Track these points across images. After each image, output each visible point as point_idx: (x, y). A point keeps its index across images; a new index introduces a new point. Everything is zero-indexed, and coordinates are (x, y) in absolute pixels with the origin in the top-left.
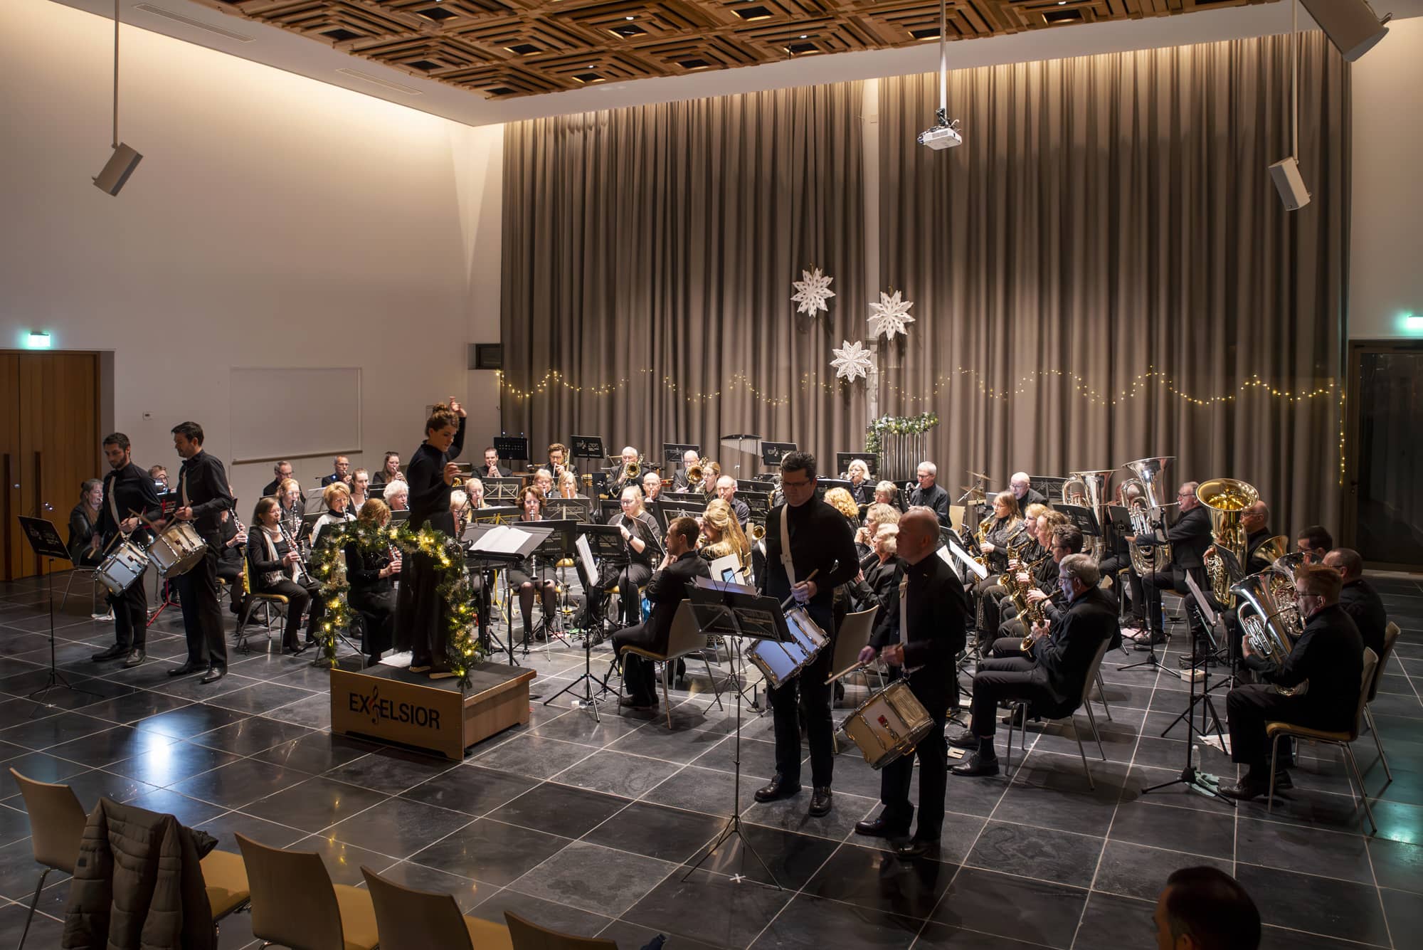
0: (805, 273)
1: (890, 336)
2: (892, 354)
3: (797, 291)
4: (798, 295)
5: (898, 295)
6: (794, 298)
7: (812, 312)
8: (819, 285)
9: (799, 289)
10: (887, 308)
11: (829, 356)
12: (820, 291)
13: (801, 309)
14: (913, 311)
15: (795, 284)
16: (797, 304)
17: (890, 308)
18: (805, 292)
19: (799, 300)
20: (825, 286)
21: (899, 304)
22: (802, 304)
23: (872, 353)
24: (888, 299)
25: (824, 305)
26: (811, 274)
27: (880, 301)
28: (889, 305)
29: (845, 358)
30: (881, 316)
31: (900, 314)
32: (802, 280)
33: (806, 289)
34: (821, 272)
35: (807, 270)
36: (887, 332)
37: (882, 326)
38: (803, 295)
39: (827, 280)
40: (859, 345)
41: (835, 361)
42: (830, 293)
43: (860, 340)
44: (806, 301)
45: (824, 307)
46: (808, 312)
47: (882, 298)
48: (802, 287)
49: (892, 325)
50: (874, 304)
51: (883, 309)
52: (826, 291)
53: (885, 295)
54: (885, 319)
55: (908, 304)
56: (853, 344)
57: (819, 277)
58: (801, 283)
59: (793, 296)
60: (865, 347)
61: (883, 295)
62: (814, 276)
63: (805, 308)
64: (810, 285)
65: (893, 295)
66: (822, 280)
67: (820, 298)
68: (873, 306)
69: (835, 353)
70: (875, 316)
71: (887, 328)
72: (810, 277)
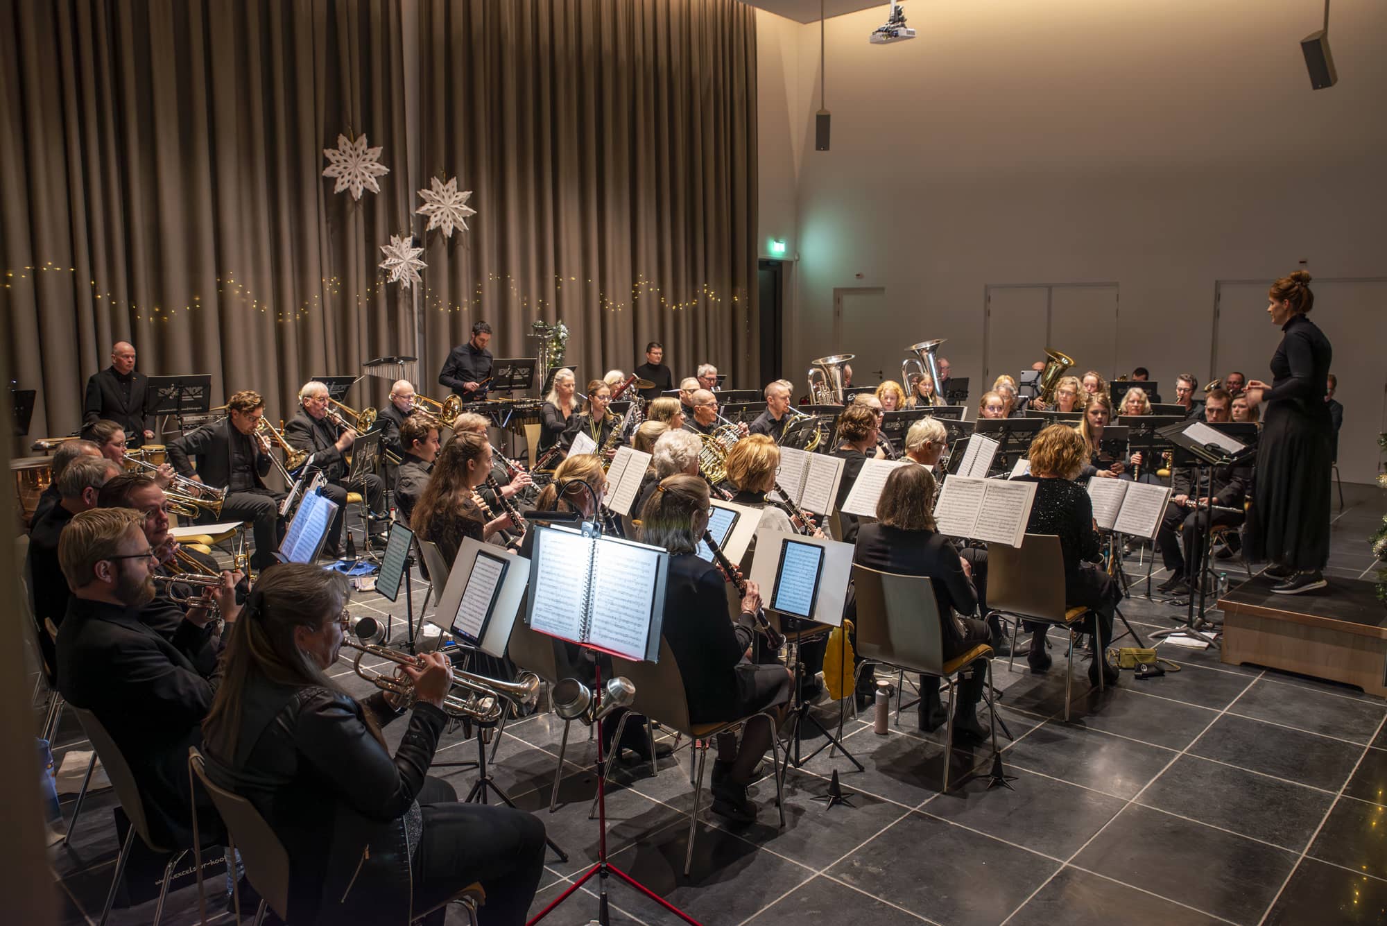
0: (342, 139)
1: (448, 232)
2: (443, 254)
3: (327, 163)
4: (332, 167)
5: (453, 182)
6: (328, 172)
7: (358, 194)
8: (368, 157)
9: (333, 159)
10: (443, 197)
11: (373, 256)
12: (369, 165)
13: (339, 188)
14: (473, 202)
15: (329, 153)
16: (333, 181)
17: (446, 197)
18: (343, 164)
19: (335, 174)
20: (375, 159)
21: (456, 194)
22: (339, 181)
23: (424, 252)
24: (441, 186)
25: (377, 186)
26: (349, 140)
27: (430, 188)
28: (445, 194)
29: (398, 257)
30: (435, 206)
31: (458, 206)
32: (336, 147)
33: (346, 161)
34: (363, 139)
35: (344, 135)
36: (444, 226)
37: (437, 218)
38: (341, 169)
39: (377, 151)
40: (408, 241)
41: (387, 262)
42: (384, 170)
43: (409, 236)
44: (347, 178)
45: (376, 188)
46: (350, 192)
47: (432, 183)
48: (338, 157)
49: (450, 219)
50: (426, 191)
51: (438, 198)
52: (377, 166)
53: (438, 181)
54: (441, 211)
55: (466, 195)
56: (402, 240)
57: (365, 146)
58: (336, 152)
59: (324, 169)
60: (416, 244)
61: (435, 182)
62: (356, 144)
63: (346, 186)
64: (351, 156)
65: (447, 182)
66: (371, 151)
67: (367, 174)
68: (424, 193)
69: (384, 250)
70: (427, 206)
71: (445, 222)
72: (349, 144)
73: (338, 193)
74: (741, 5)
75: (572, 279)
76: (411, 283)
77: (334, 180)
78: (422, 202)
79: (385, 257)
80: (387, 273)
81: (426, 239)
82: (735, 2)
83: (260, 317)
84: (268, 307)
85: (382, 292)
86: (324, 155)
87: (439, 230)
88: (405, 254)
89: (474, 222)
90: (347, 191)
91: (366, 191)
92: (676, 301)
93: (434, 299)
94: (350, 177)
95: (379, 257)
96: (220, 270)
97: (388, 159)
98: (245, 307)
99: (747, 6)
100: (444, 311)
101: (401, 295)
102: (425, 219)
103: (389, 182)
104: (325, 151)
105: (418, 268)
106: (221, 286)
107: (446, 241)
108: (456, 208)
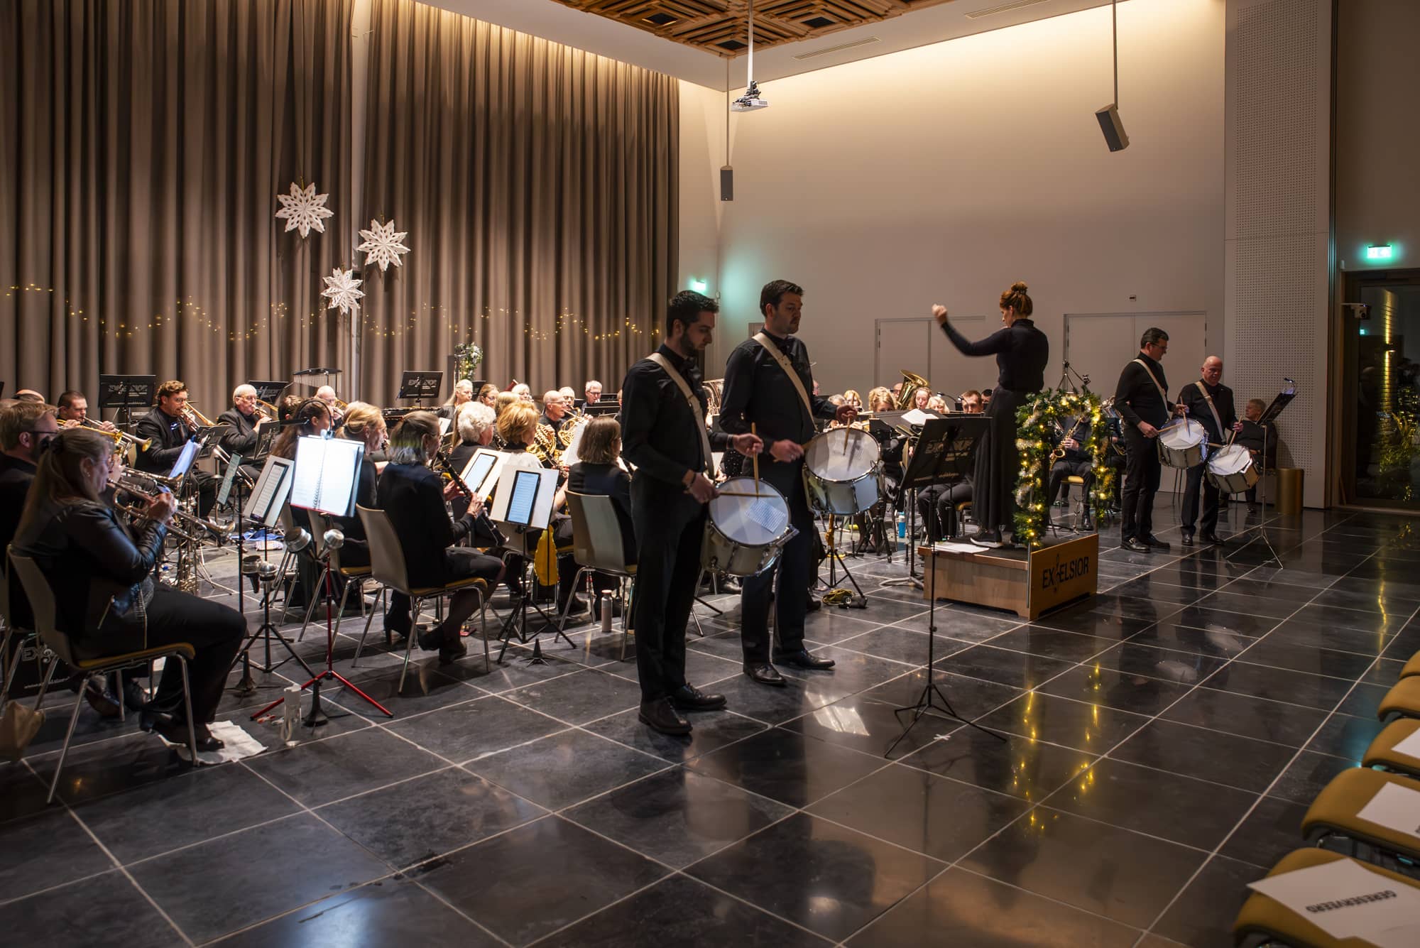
0: (294, 187)
1: (384, 267)
2: (380, 286)
3: (280, 206)
4: (285, 209)
5: (391, 224)
6: (280, 214)
7: (305, 233)
8: (316, 202)
9: (285, 203)
10: (381, 237)
11: (317, 285)
12: (316, 209)
13: (289, 228)
14: (410, 242)
15: (282, 198)
16: (284, 221)
17: (384, 237)
18: (294, 208)
19: (286, 216)
20: (322, 204)
21: (393, 234)
22: (290, 221)
23: (362, 283)
24: (380, 227)
25: (322, 227)
26: (300, 188)
27: (370, 229)
28: (383, 234)
29: (339, 287)
30: (374, 244)
31: (394, 245)
32: (288, 193)
33: (296, 205)
34: (313, 187)
35: (296, 183)
36: (380, 262)
37: (375, 255)
38: (291, 211)
39: (324, 198)
40: (349, 273)
41: (328, 291)
42: (329, 213)
43: (350, 269)
44: (296, 219)
45: (321, 228)
46: (299, 231)
47: (372, 225)
48: (290, 202)
49: (386, 255)
50: (366, 231)
51: (376, 237)
52: (324, 209)
53: (377, 223)
54: (378, 248)
55: (403, 235)
56: (343, 273)
57: (313, 193)
58: (288, 197)
59: (277, 211)
60: (356, 276)
61: (375, 223)
62: (306, 191)
63: (295, 226)
64: (301, 201)
65: (385, 225)
66: (318, 197)
67: (314, 216)
68: (364, 233)
69: (326, 281)
70: (366, 244)
71: (381, 258)
72: (300, 191)
73: (288, 232)
74: (665, 77)
75: (499, 310)
76: (350, 310)
77: (286, 221)
78: (362, 241)
79: (327, 287)
80: (328, 300)
81: (365, 273)
82: (659, 75)
83: (214, 336)
84: (222, 327)
85: (323, 317)
86: (278, 200)
87: (376, 265)
88: (345, 285)
89: (410, 259)
90: (296, 230)
91: (312, 230)
92: (598, 331)
93: (371, 324)
94: (299, 219)
95: (322, 286)
96: (181, 293)
97: (334, 204)
98: (201, 326)
99: (671, 78)
100: (379, 334)
101: (340, 320)
102: (364, 255)
103: (334, 224)
104: (279, 196)
105: (357, 297)
106: (181, 307)
107: (382, 275)
108: (392, 247)
